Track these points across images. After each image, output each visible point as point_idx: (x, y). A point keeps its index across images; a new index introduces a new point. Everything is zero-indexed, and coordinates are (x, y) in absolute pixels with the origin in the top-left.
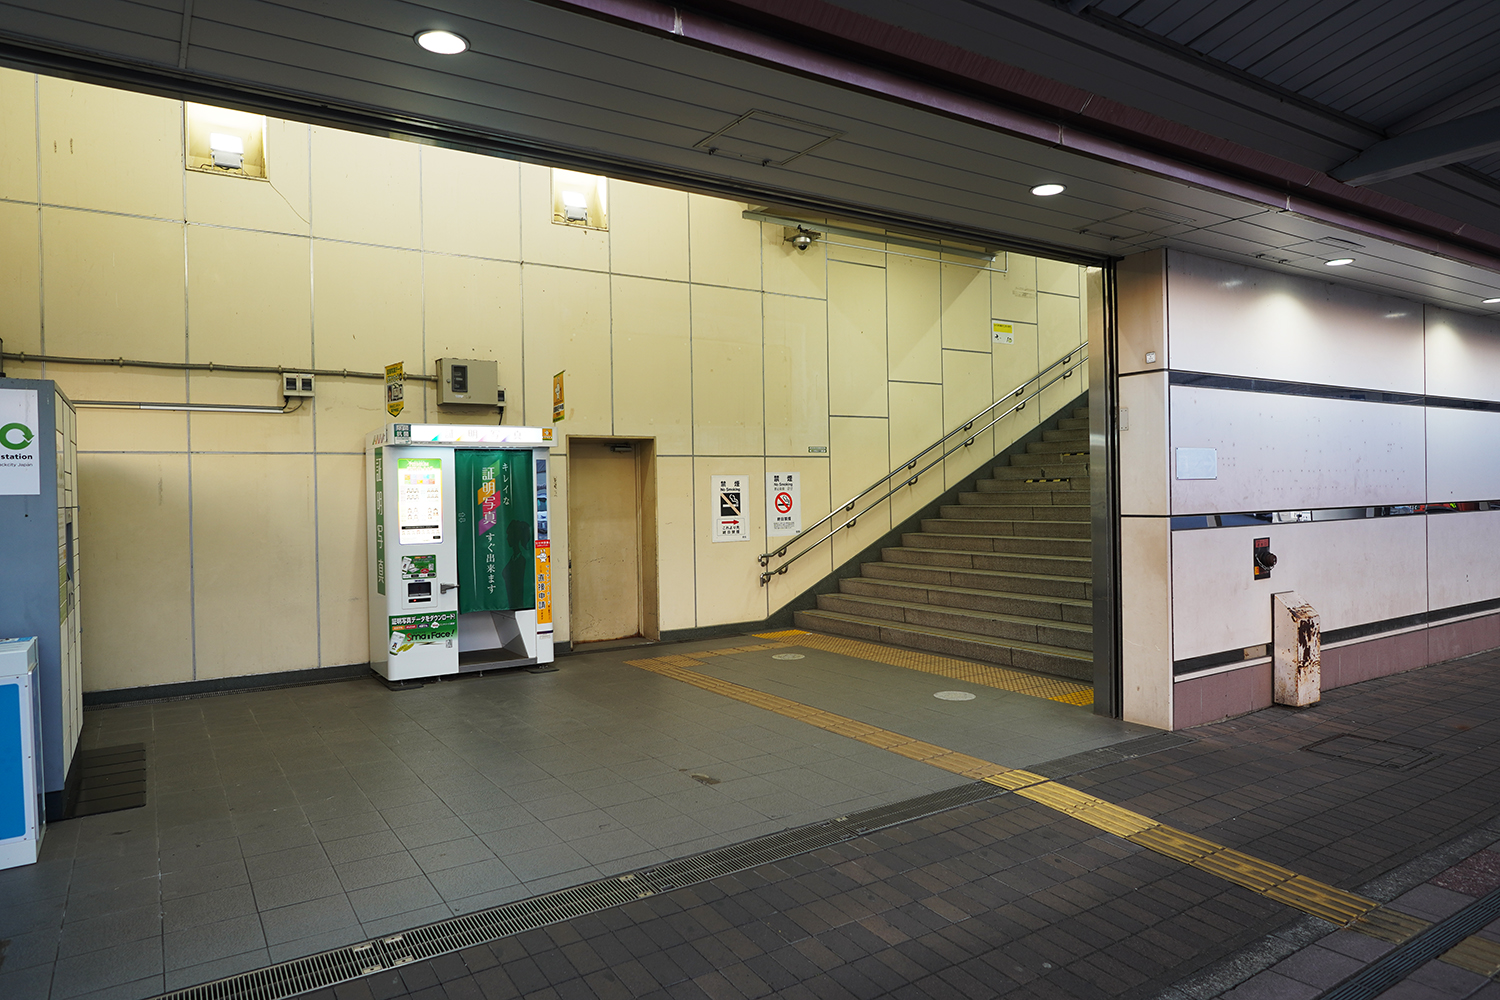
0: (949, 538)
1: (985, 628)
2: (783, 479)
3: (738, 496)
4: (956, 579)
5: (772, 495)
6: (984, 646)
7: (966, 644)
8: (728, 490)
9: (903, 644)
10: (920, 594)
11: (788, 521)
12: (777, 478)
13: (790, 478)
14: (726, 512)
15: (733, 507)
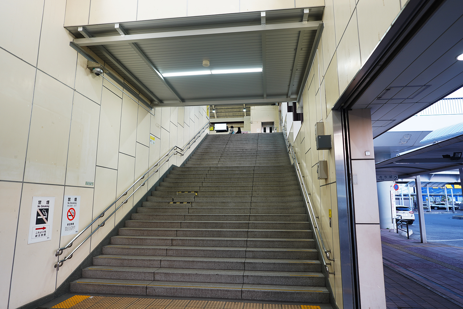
0: (150, 230)
1: (210, 279)
2: (72, 200)
3: (47, 210)
4: (170, 253)
5: (66, 209)
6: (224, 290)
7: (211, 290)
8: (42, 206)
9: (165, 294)
10: (155, 262)
11: (72, 225)
12: (69, 199)
13: (76, 199)
14: (39, 221)
15: (44, 218)
